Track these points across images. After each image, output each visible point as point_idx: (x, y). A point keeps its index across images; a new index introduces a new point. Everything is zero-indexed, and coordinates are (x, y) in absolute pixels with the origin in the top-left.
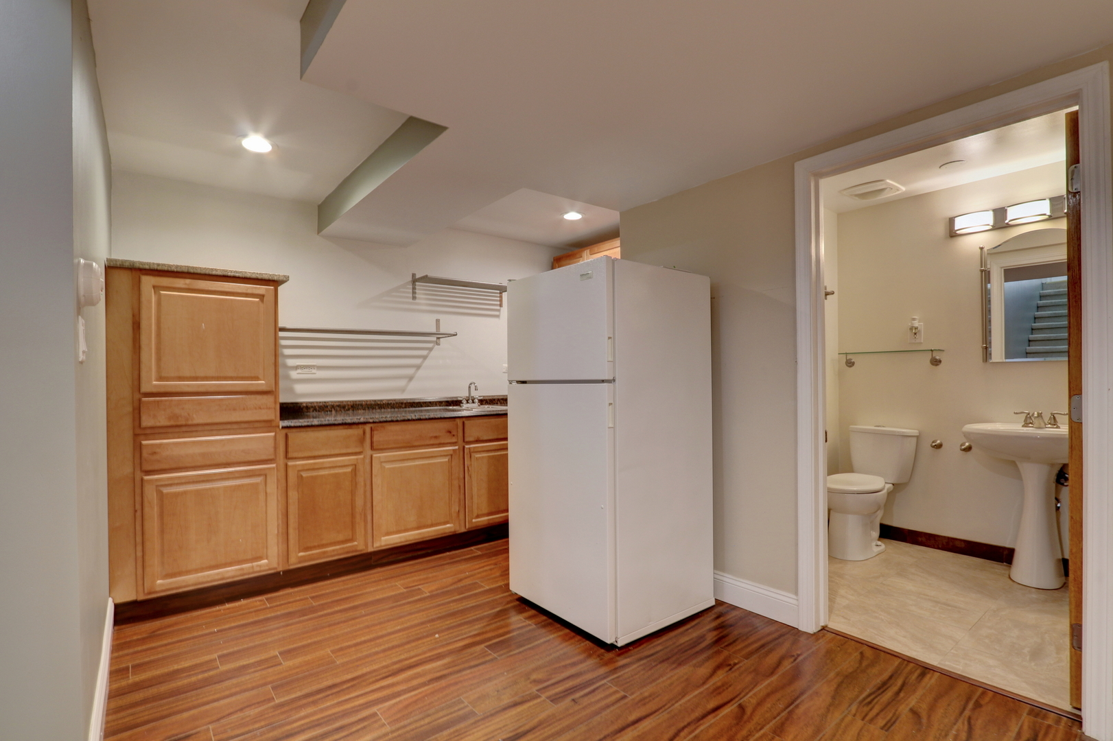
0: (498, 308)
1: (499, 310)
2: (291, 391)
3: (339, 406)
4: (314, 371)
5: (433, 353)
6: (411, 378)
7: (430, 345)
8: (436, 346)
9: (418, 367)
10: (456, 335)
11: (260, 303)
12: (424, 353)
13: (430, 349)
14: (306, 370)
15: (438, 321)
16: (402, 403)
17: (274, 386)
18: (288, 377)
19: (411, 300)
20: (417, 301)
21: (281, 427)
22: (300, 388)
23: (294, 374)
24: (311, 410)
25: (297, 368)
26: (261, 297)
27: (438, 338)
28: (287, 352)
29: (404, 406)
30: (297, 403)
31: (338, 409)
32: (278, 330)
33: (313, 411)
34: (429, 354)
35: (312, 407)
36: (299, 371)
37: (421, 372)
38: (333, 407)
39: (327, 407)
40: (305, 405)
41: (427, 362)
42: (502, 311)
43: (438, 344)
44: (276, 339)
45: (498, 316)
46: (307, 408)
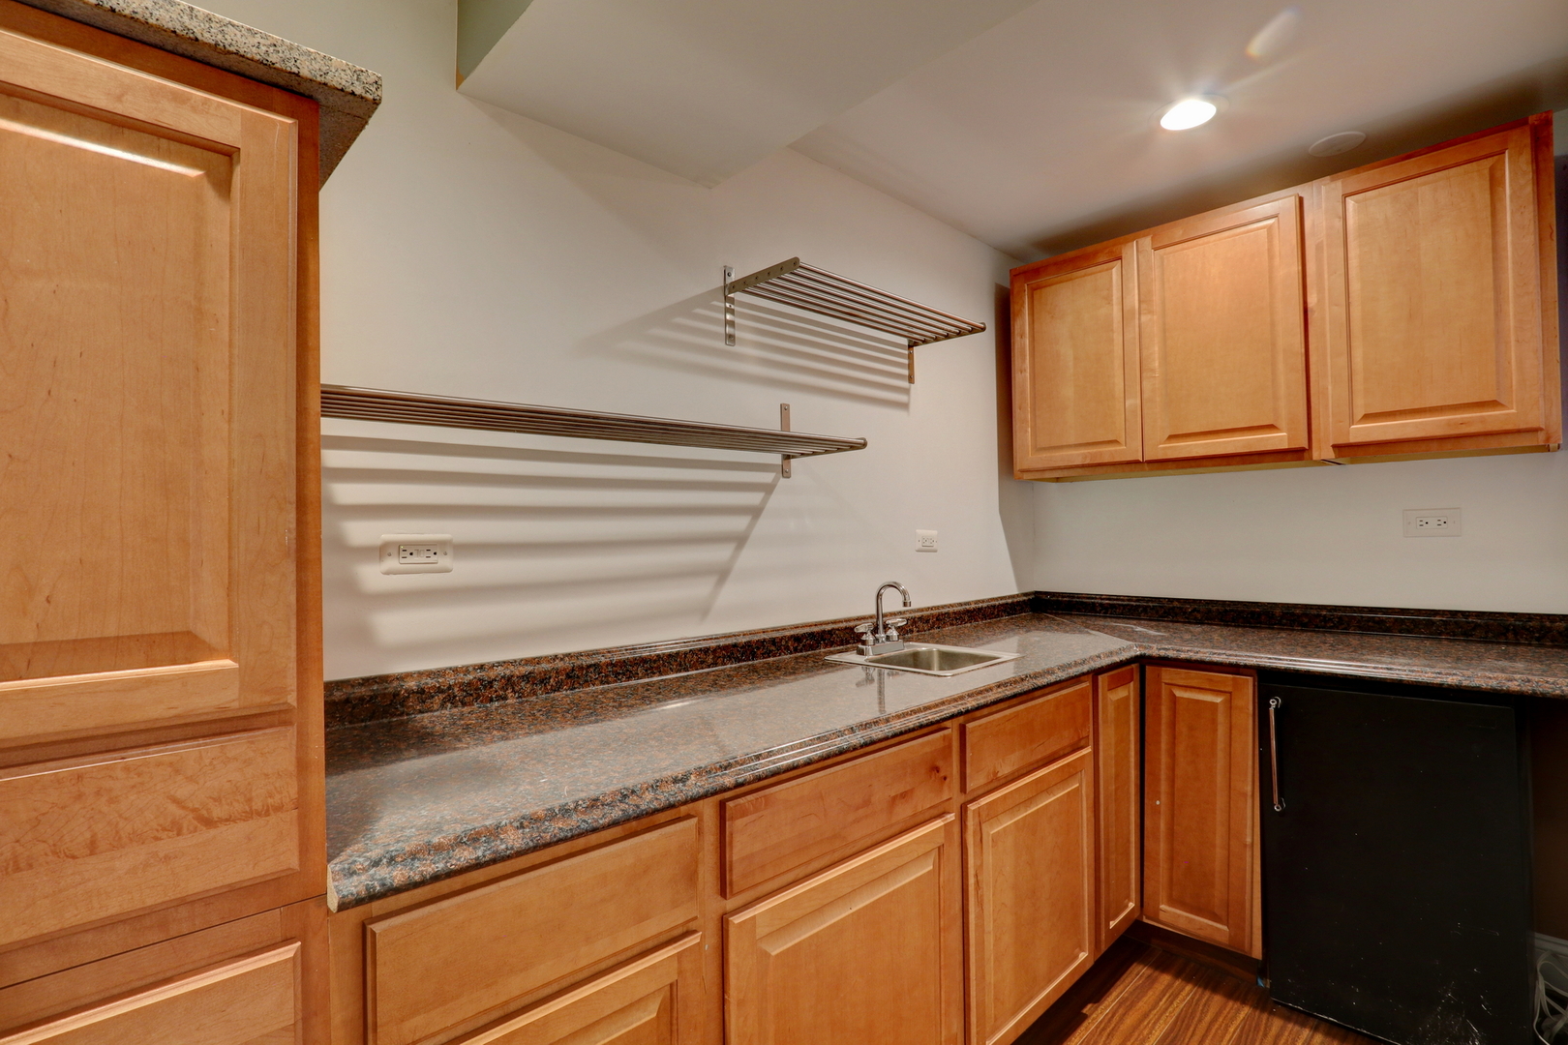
0: (905, 384)
1: (907, 391)
2: (363, 636)
3: (527, 678)
4: (443, 561)
5: (775, 500)
6: (722, 574)
7: (767, 477)
8: (782, 481)
9: (740, 540)
10: (864, 445)
11: (210, 194)
12: (753, 498)
13: (768, 489)
14: (415, 559)
15: (784, 409)
16: (706, 651)
17: (292, 682)
18: (351, 588)
19: (721, 344)
20: (737, 348)
21: (333, 903)
22: (393, 625)
23: (373, 576)
24: (438, 699)
25: (382, 551)
26: (219, 159)
27: (787, 457)
28: (344, 493)
29: (710, 660)
30: (383, 679)
31: (526, 687)
32: (315, 402)
33: (443, 706)
34: (765, 501)
35: (440, 690)
36: (392, 563)
37: (748, 557)
38: (509, 681)
39: (491, 683)
40: (412, 684)
41: (763, 525)
42: (912, 391)
43: (785, 473)
44: (305, 445)
45: (905, 406)
46: (422, 694)
